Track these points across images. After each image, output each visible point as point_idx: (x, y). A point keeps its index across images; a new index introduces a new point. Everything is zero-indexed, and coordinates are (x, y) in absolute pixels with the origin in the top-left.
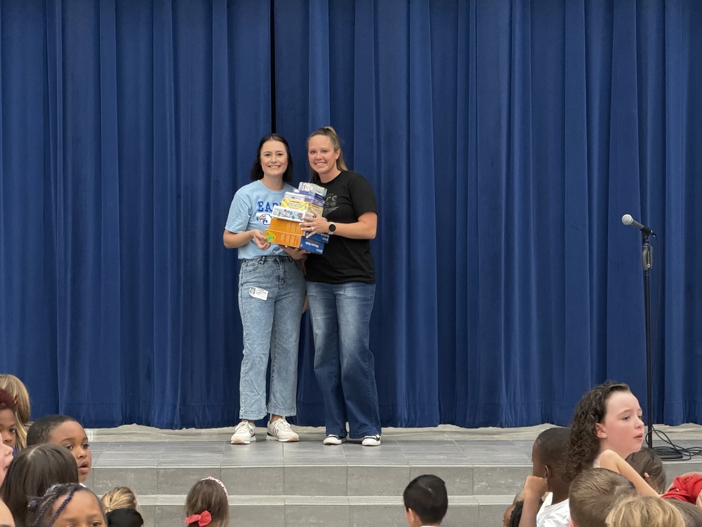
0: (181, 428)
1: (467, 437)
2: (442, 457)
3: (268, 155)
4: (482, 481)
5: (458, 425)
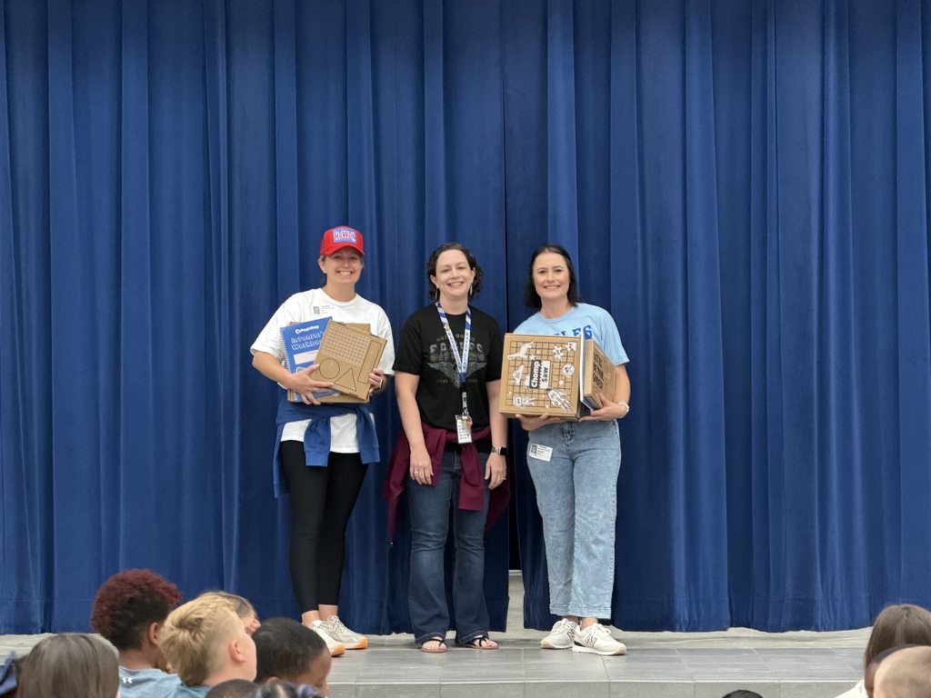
0: (389, 634)
1: (770, 645)
2: (736, 670)
3: (543, 272)
5: (756, 628)
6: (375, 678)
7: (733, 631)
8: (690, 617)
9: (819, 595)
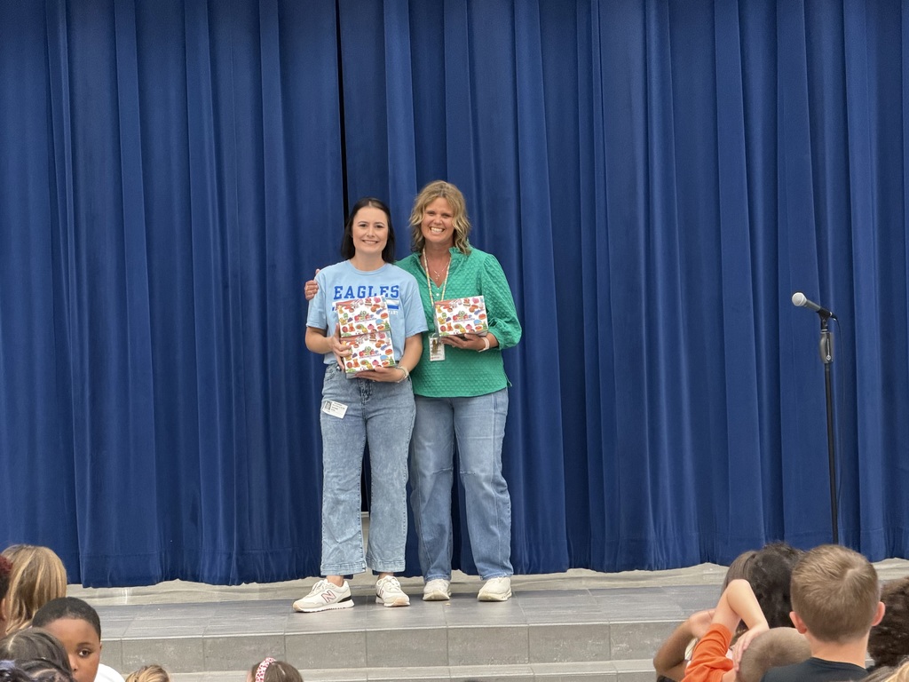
0: (239, 584)
1: (606, 584)
2: (570, 612)
3: (363, 226)
4: (622, 642)
5: (593, 569)
6: (222, 630)
7: (571, 572)
8: (530, 561)
9: (652, 535)
